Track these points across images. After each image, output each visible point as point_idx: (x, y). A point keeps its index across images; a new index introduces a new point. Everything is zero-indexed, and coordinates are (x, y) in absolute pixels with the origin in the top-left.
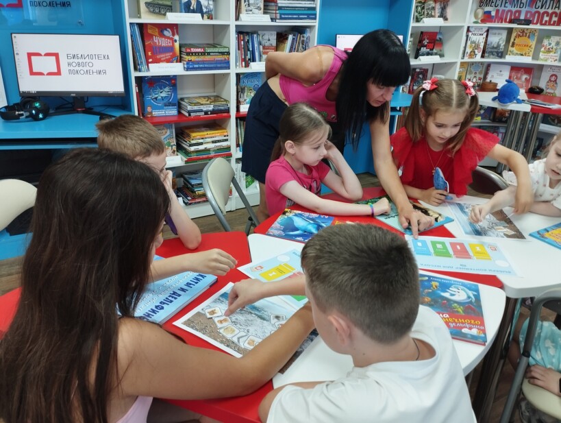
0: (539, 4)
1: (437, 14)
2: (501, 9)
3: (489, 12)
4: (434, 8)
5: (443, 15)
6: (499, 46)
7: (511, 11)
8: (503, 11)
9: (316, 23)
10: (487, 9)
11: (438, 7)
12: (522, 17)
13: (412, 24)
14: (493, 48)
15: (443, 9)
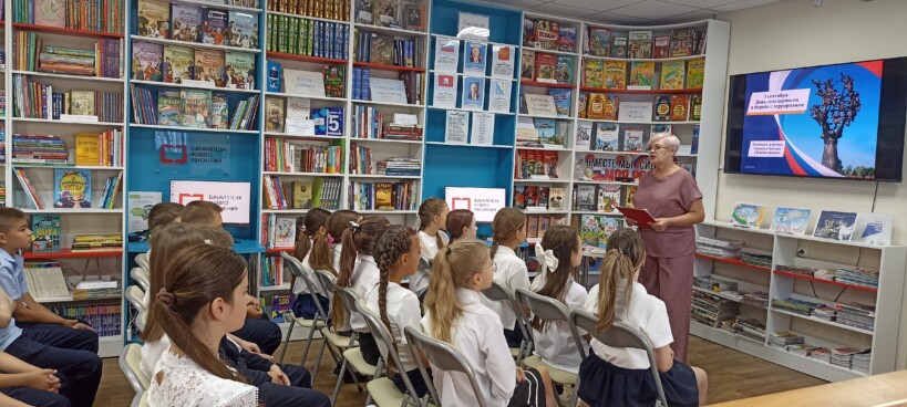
0: (643, 165)
1: (546, 172)
2: (610, 169)
3: (599, 172)
4: (542, 168)
5: (552, 174)
6: (588, 199)
8: (612, 171)
9: (421, 177)
10: (596, 168)
11: (546, 166)
12: (630, 176)
13: (514, 180)
15: (552, 168)
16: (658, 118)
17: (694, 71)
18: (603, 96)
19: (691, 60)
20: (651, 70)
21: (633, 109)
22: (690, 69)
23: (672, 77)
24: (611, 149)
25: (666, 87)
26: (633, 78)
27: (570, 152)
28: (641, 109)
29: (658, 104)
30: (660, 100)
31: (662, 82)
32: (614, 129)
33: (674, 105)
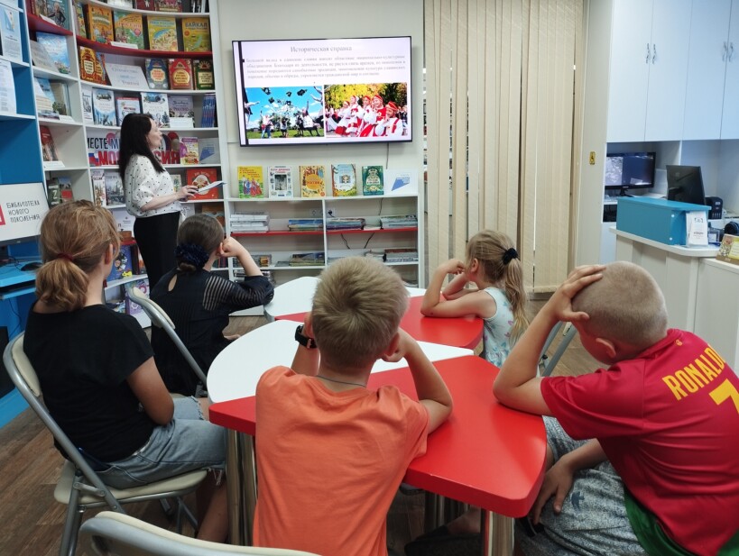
1: (51, 158)
2: (103, 150)
3: (93, 155)
6: (118, 190)
7: (113, 153)
8: (105, 152)
10: (90, 150)
14: (114, 193)
15: (52, 151)
16: (153, 85)
17: (192, 32)
18: (92, 53)
19: (186, 18)
20: (139, 26)
21: (123, 74)
22: (185, 29)
23: (163, 35)
24: (111, 125)
25: (156, 47)
26: (118, 33)
27: (81, 126)
28: (133, 75)
29: (151, 68)
30: (151, 64)
31: (151, 42)
32: (109, 98)
33: (174, 70)
